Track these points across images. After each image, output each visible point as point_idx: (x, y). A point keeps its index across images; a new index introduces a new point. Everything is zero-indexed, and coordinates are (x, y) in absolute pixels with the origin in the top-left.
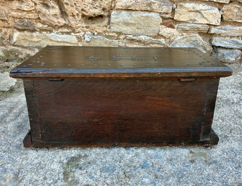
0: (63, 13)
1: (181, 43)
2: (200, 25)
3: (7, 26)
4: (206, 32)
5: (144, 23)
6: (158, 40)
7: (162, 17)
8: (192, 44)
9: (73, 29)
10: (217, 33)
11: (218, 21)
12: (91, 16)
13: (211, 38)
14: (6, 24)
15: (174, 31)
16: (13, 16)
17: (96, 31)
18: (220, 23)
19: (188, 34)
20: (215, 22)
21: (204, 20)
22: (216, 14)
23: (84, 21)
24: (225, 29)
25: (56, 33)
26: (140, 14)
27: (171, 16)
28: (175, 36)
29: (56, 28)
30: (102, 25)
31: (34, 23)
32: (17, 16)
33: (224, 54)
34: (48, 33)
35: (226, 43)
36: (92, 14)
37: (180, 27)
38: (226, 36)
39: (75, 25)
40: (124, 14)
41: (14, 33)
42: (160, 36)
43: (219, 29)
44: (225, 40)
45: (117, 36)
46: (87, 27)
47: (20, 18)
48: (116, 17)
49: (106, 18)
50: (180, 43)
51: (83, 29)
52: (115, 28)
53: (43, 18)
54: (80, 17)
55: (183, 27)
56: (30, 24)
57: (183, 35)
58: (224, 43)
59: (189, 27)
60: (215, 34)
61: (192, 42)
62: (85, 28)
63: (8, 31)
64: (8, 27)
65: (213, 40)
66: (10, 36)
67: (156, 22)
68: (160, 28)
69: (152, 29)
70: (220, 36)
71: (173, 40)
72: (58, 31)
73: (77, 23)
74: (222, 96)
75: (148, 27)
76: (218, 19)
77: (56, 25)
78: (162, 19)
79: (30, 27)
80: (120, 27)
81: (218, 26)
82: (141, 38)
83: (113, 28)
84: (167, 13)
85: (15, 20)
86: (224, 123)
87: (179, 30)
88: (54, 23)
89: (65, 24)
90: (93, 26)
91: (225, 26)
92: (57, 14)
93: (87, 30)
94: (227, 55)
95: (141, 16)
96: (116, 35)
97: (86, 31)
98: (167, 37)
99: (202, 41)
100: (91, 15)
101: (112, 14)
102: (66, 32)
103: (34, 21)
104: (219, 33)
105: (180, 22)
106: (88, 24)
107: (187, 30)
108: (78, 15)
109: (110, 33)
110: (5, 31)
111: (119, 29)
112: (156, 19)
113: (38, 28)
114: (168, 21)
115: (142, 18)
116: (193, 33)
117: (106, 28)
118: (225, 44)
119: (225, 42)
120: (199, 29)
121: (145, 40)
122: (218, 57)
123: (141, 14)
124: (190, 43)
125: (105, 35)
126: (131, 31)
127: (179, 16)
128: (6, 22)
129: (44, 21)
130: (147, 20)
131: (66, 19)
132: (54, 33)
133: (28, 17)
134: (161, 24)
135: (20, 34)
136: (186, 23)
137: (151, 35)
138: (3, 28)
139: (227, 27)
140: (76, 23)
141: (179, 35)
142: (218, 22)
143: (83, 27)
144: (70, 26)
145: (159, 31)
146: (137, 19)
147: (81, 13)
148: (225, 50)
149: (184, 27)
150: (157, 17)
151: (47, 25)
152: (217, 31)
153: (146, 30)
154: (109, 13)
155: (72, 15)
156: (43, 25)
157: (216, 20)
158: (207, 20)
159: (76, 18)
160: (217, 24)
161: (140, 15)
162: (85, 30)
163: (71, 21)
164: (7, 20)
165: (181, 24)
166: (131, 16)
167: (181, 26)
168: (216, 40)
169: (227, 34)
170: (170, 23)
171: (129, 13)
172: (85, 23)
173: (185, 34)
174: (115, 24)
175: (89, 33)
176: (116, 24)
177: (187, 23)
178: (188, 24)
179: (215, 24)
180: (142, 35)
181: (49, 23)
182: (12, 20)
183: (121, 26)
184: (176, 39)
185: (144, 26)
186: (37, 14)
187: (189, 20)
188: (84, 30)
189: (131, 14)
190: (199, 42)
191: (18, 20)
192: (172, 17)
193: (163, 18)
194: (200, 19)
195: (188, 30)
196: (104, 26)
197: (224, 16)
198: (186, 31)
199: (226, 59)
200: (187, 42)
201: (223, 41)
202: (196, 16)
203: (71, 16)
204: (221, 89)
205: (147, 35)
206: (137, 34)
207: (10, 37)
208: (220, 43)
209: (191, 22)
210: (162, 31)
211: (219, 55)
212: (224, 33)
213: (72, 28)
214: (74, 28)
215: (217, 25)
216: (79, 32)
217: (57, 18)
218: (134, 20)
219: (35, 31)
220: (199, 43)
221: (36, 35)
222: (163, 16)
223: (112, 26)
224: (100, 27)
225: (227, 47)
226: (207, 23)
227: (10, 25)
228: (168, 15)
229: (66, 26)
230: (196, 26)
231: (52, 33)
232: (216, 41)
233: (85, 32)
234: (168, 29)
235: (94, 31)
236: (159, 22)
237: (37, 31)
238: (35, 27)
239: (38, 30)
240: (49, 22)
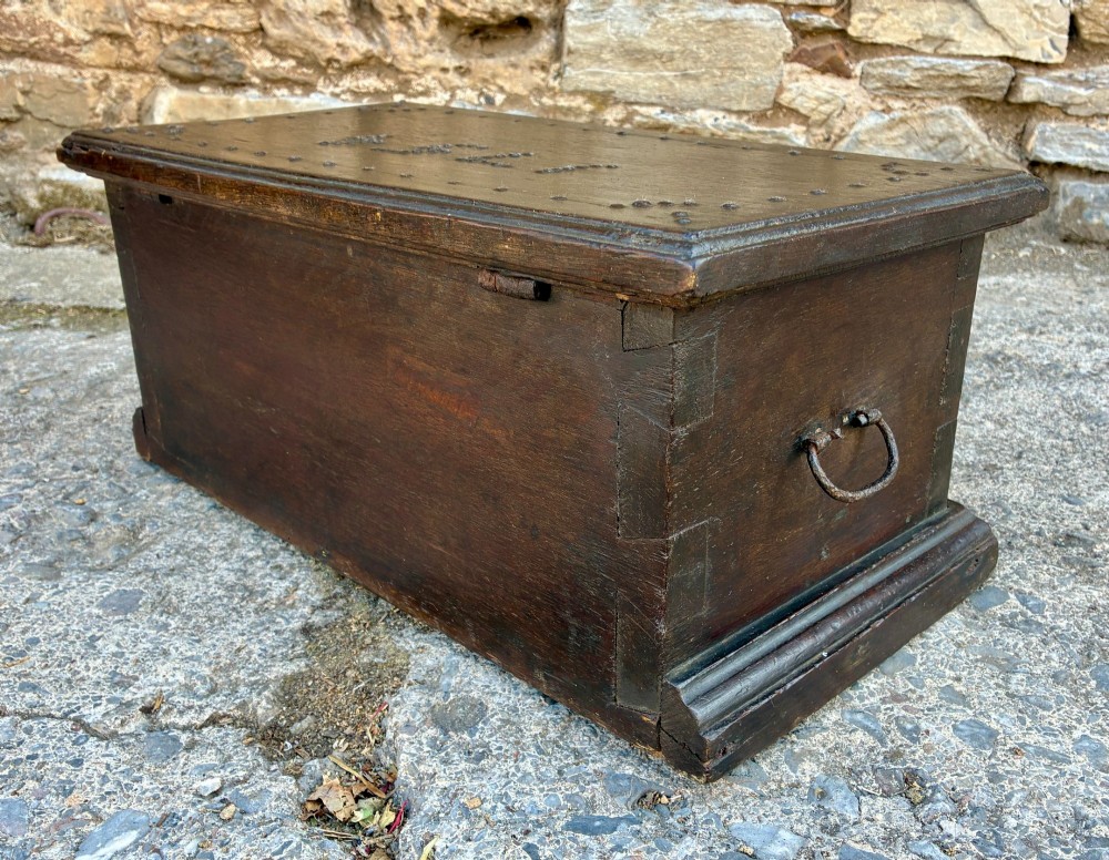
0: (362, 6)
1: (883, 149)
2: (971, 62)
3: (130, 63)
4: (1000, 95)
5: (710, 52)
6: (774, 132)
7: (794, 26)
8: (934, 151)
9: (401, 77)
10: (1049, 103)
11: (1057, 44)
12: (481, 19)
13: (1022, 125)
14: (126, 55)
15: (847, 88)
16: (156, 20)
17: (501, 89)
18: (1065, 51)
19: (914, 105)
20: (1043, 49)
21: (989, 37)
22: (1043, 8)
23: (448, 43)
24: (1087, 80)
25: (328, 96)
26: (693, 9)
27: (837, 22)
28: (851, 114)
29: (330, 71)
30: (527, 63)
31: (242, 49)
32: (169, 17)
33: (1085, 200)
34: (296, 95)
35: (1095, 147)
36: (485, 12)
37: (875, 72)
38: (1093, 116)
39: (409, 59)
40: (622, 10)
41: (157, 92)
42: (785, 115)
43: (1061, 80)
44: (1090, 135)
45: (592, 112)
46: (463, 70)
47: (184, 28)
48: (586, 23)
49: (546, 30)
50: (876, 145)
51: (446, 79)
52: (582, 74)
53: (275, 27)
54: (433, 24)
55: (888, 71)
56: (222, 53)
57: (888, 110)
58: (1082, 147)
59: (916, 69)
60: (1043, 104)
61: (930, 142)
62: (456, 75)
63: (133, 85)
64: (134, 69)
65: (1031, 134)
66: (139, 109)
67: (765, 47)
68: (786, 78)
69: (747, 77)
70: (1066, 114)
71: (843, 130)
72: (337, 86)
73: (421, 51)
74: (1029, 353)
75: (729, 68)
76: (1055, 34)
77: (330, 61)
78: (793, 36)
79: (224, 65)
80: (607, 71)
81: (1057, 66)
82: (699, 121)
83: (573, 73)
84: (816, 8)
85: (161, 36)
86: (1002, 434)
87: (870, 86)
88: (321, 51)
89: (369, 55)
90: (488, 67)
91: (1087, 67)
92: (336, 7)
93: (461, 84)
94: (1096, 204)
95: (699, 21)
96: (588, 107)
97: (458, 88)
98: (817, 118)
99: (981, 140)
100: (478, 15)
101: (572, 12)
102: (371, 90)
103: (241, 39)
104: (1059, 100)
105: (876, 48)
106: (468, 56)
107: (908, 87)
108: (422, 13)
109: (562, 96)
110: (123, 86)
111: (598, 79)
112: (764, 31)
113: (256, 73)
114: (821, 44)
115: (702, 29)
116: (935, 102)
117: (543, 75)
118: (1087, 155)
119: (1088, 145)
120: (964, 82)
121: (715, 130)
122: (1056, 217)
123: (699, 10)
124: (923, 150)
125: (536, 104)
126: (655, 87)
127: (873, 21)
128: (125, 44)
129: (281, 42)
130: (726, 36)
131: (375, 35)
132: (321, 92)
133: (215, 24)
134: (788, 58)
135: (180, 99)
136: (904, 51)
137: (745, 106)
138: (115, 72)
139: (1098, 74)
140: (413, 49)
141: (872, 109)
142: (1055, 47)
143: (445, 70)
144: (390, 66)
145: (781, 89)
146: (682, 31)
147: (436, 7)
148: (1090, 182)
149: (896, 72)
150: (769, 25)
151: (294, 57)
152: (1050, 92)
153: (723, 84)
154: (559, 11)
155: (397, 13)
156: (277, 61)
157: (1046, 38)
158: (1004, 39)
159: (414, 29)
160: (1050, 56)
161: (693, 14)
162: (454, 84)
163: (393, 40)
164: (132, 35)
165: (882, 60)
166: (653, 19)
167: (883, 65)
168: (1047, 134)
169: (1100, 108)
170: (831, 54)
171: (646, 9)
172: (451, 52)
173: (897, 104)
174: (581, 55)
175: (472, 95)
176: (589, 56)
177: (911, 51)
178: (912, 57)
179: (1043, 56)
180: (705, 105)
181: (301, 49)
182: (152, 35)
183: (608, 67)
184: (857, 128)
185: (711, 64)
186: (250, 11)
187: (918, 41)
188: (450, 82)
189: (654, 9)
190: (965, 141)
191: (175, 36)
192: (837, 26)
193: (801, 32)
194: (970, 32)
195: (915, 85)
196: (534, 64)
197: (1082, 22)
198: (906, 91)
199: (1092, 225)
200: (908, 143)
201: (1079, 140)
202: (953, 20)
203: (392, 19)
204: (1037, 332)
205: (726, 105)
206: (682, 100)
207: (143, 112)
208: (1067, 146)
209: (929, 50)
210: (795, 90)
211: (1061, 205)
212: (1085, 103)
213: (398, 71)
214: (406, 73)
215: (1050, 61)
216: (426, 93)
217: (336, 28)
218: (665, 38)
219: (243, 85)
220: (967, 147)
221: (248, 102)
222: (797, 22)
223: (569, 64)
224: (519, 72)
225: (1096, 168)
226: (1002, 53)
227: (144, 56)
228: (821, 15)
229: (373, 62)
230: (950, 68)
231: (313, 95)
232: (1045, 141)
233: (453, 90)
234: (819, 79)
235: (489, 89)
236: (781, 46)
237: (252, 85)
238: (243, 66)
239: (256, 80)
240: (302, 45)
